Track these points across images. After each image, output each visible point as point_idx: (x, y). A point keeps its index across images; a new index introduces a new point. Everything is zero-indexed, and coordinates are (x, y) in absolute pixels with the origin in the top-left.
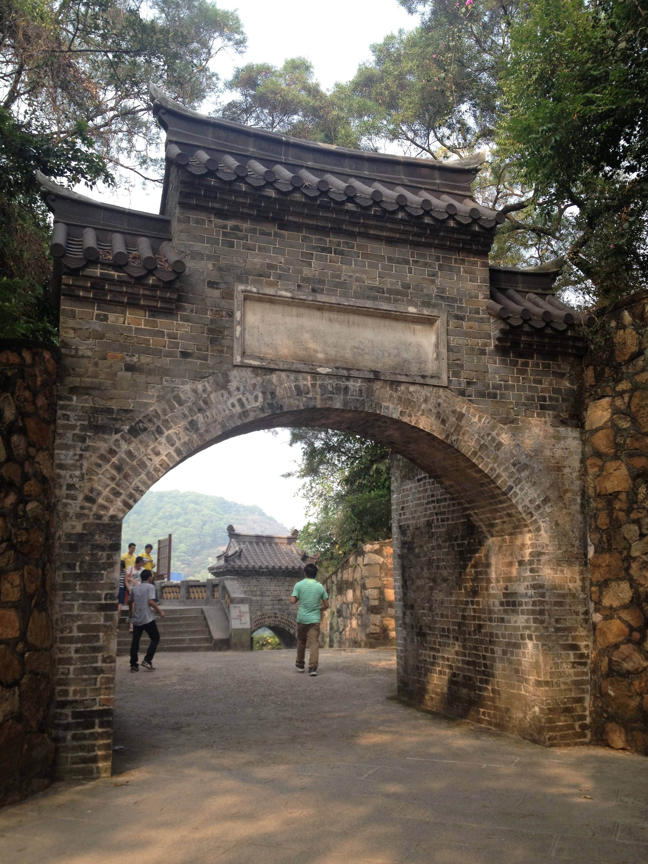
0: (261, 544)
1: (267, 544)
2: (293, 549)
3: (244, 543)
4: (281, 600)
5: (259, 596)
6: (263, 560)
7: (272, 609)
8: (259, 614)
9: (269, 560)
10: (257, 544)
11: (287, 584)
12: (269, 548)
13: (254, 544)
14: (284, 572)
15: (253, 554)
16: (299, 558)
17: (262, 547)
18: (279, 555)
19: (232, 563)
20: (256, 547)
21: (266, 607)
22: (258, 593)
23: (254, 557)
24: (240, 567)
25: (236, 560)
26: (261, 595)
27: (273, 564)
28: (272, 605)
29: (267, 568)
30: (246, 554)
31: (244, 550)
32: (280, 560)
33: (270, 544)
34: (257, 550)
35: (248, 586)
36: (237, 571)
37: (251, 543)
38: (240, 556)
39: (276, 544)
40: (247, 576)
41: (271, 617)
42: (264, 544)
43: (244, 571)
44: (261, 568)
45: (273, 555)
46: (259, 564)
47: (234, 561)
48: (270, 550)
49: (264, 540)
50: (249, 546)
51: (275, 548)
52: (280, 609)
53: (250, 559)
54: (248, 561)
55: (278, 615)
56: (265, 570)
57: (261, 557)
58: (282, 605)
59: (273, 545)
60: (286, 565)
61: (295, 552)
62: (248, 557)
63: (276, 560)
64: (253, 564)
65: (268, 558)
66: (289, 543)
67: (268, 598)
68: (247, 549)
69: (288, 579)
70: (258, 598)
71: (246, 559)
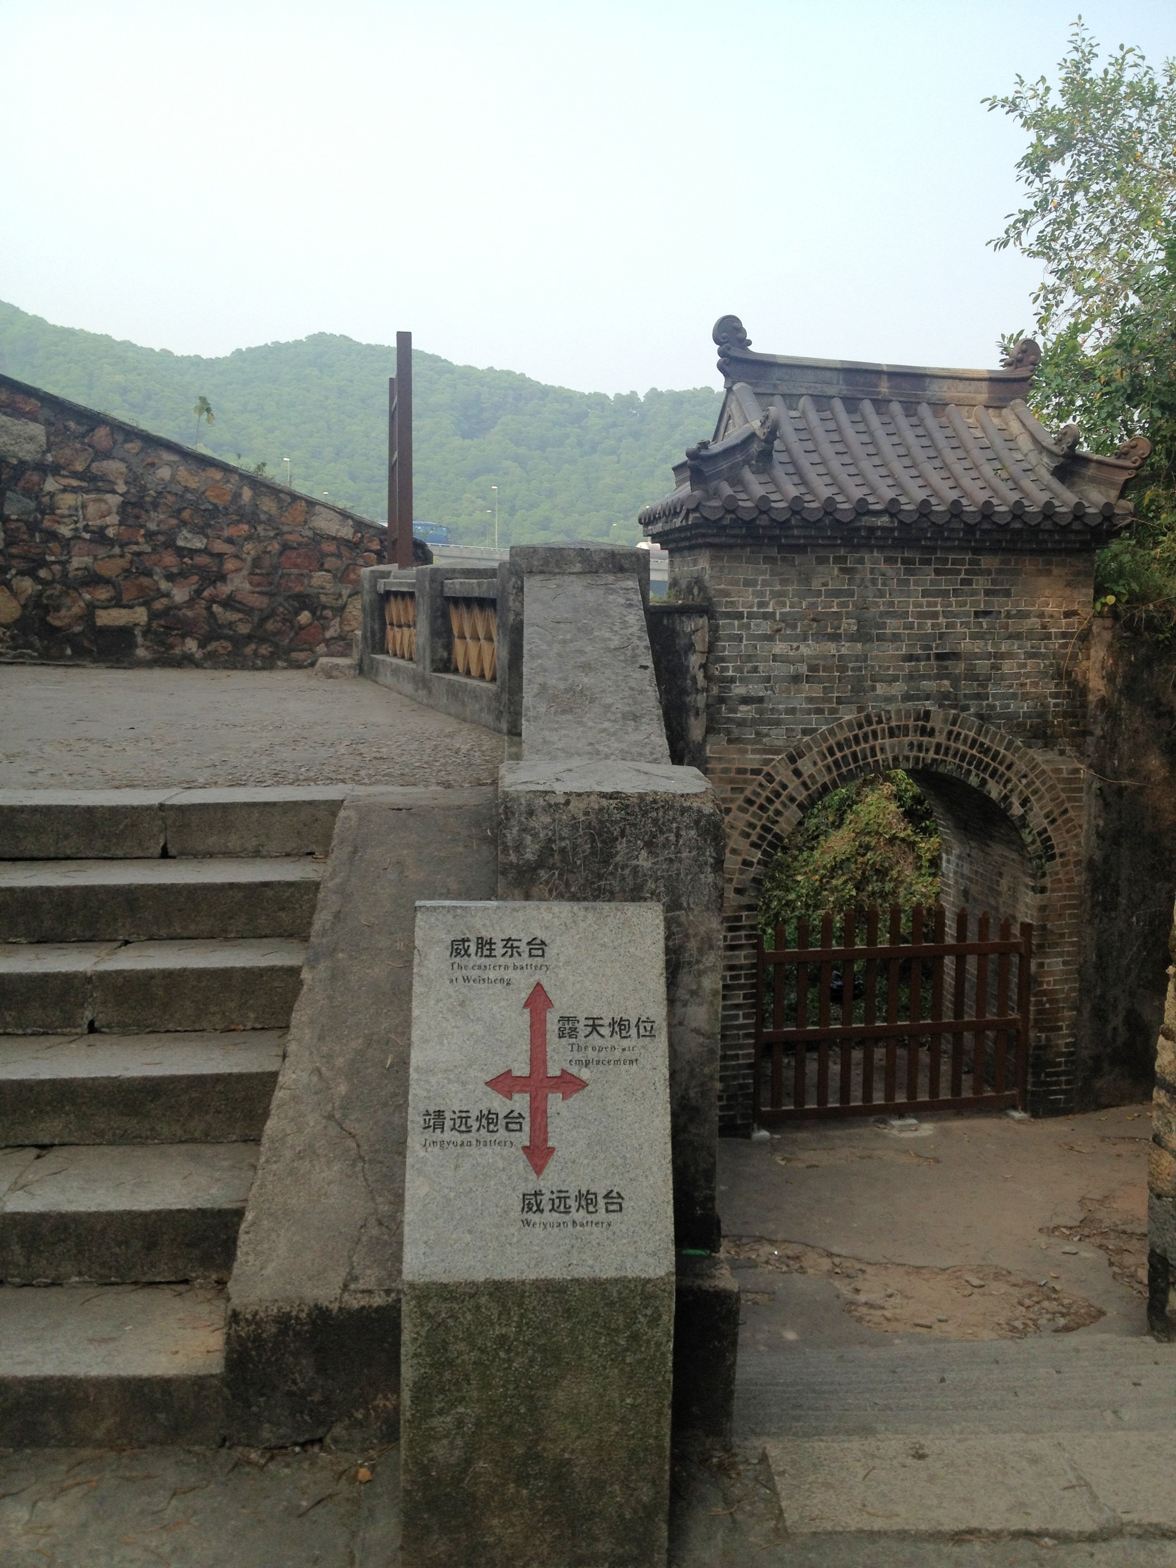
0: (867, 407)
1: (896, 408)
2: (1015, 427)
3: (791, 399)
4: (955, 656)
5: (852, 638)
6: (873, 476)
7: (907, 697)
8: (848, 715)
9: (904, 476)
10: (851, 404)
11: (981, 583)
12: (903, 422)
13: (838, 405)
14: (970, 529)
15: (828, 451)
16: (1044, 466)
17: (874, 420)
18: (950, 457)
19: (727, 490)
20: (843, 417)
21: (881, 689)
22: (849, 625)
23: (835, 464)
24: (763, 506)
25: (748, 475)
26: (861, 636)
27: (920, 495)
28: (910, 678)
29: (892, 509)
30: (797, 448)
31: (787, 429)
32: (952, 476)
33: (910, 409)
34: (849, 432)
35: (802, 595)
36: (750, 524)
37: (821, 401)
38: (766, 455)
39: (939, 406)
40: (801, 549)
41: (905, 730)
42: (880, 404)
43: (784, 525)
44: (862, 508)
45: (920, 455)
46: (857, 493)
47: (736, 481)
48: (910, 436)
49: (884, 388)
50: (813, 416)
51: (931, 422)
52: (943, 698)
53: (811, 474)
54: (804, 482)
55: (937, 722)
56: (884, 520)
57: (866, 465)
58: (955, 681)
59: (924, 410)
60: (982, 496)
61: (1024, 441)
62: (804, 461)
63: (935, 478)
64: (826, 492)
65: (897, 466)
66: (997, 404)
67: (890, 650)
68: (804, 431)
69: (987, 562)
70: (846, 648)
71: (798, 472)
